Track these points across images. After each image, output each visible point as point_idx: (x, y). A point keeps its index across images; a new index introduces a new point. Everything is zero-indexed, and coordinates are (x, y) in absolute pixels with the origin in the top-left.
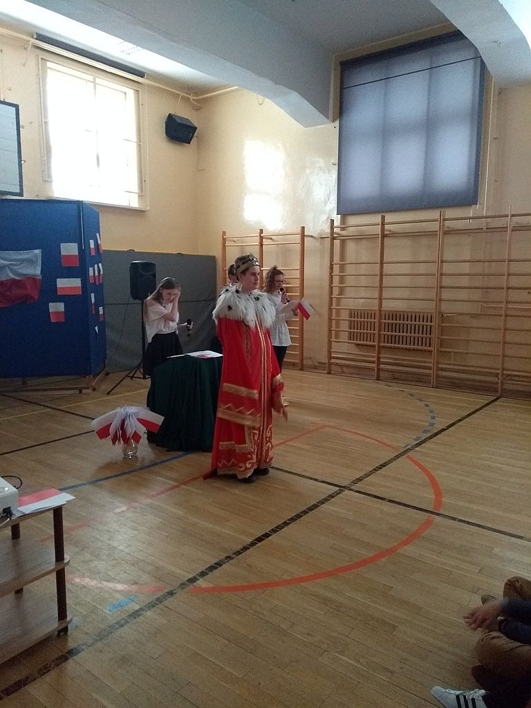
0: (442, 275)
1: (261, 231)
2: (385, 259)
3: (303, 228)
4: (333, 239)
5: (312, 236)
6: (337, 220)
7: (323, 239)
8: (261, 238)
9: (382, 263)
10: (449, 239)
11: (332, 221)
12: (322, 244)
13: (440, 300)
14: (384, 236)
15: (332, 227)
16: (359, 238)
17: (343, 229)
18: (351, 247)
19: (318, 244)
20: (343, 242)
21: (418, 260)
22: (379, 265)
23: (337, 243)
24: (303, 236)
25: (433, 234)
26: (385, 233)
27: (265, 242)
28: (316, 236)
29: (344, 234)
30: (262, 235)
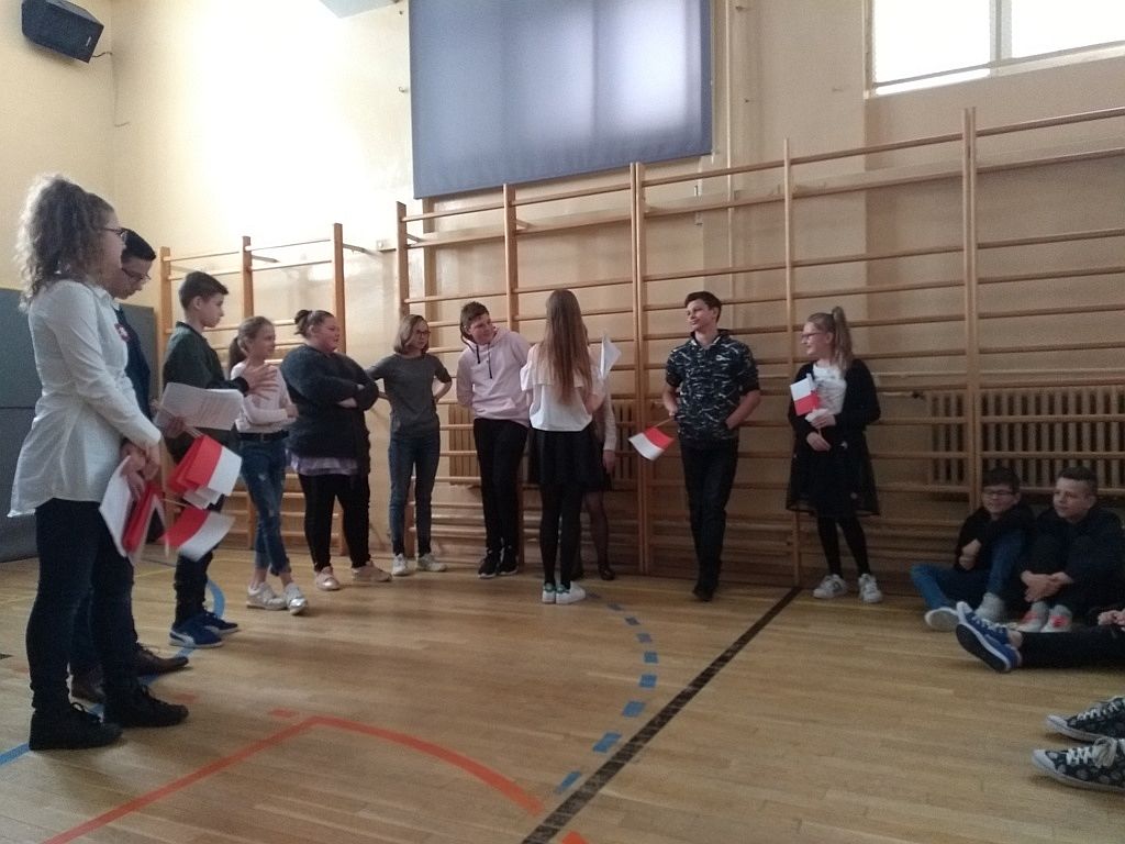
0: (645, 309)
1: (247, 241)
2: (522, 285)
3: (338, 228)
4: (404, 248)
5: (363, 250)
6: (416, 208)
7: (389, 254)
8: (248, 257)
9: (514, 294)
10: (661, 233)
11: (402, 208)
12: (388, 266)
13: (647, 368)
14: (515, 235)
15: (402, 224)
16: (463, 246)
17: (430, 226)
18: (447, 265)
19: (376, 266)
20: (432, 252)
21: (591, 280)
22: (507, 298)
23: (417, 258)
24: (340, 246)
25: (621, 225)
26: (518, 228)
27: (256, 265)
28: (372, 247)
29: (433, 238)
30: (248, 248)
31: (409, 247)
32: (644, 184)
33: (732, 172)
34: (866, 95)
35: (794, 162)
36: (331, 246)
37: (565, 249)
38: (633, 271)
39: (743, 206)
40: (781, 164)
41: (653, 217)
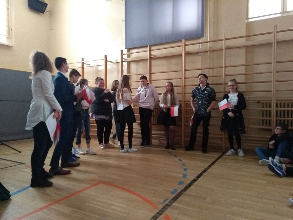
0: (185, 78)
1: (83, 59)
3: (106, 56)
4: (122, 62)
5: (112, 62)
6: (125, 51)
7: (118, 63)
8: (83, 63)
9: (150, 74)
10: (190, 58)
11: (122, 51)
12: (118, 66)
13: (185, 94)
14: (151, 58)
15: (122, 55)
16: (137, 61)
17: (129, 56)
18: (133, 66)
19: (115, 66)
20: (129, 63)
21: (171, 70)
23: (125, 64)
24: (106, 61)
25: (179, 56)
26: (152, 56)
27: (85, 66)
28: (114, 61)
29: (130, 59)
30: (83, 61)
31: (124, 61)
32: (186, 45)
33: (209, 42)
34: (246, 21)
35: (226, 39)
36: (104, 61)
37: (164, 62)
38: (182, 68)
39: (212, 51)
40: (223, 40)
41: (188, 54)
